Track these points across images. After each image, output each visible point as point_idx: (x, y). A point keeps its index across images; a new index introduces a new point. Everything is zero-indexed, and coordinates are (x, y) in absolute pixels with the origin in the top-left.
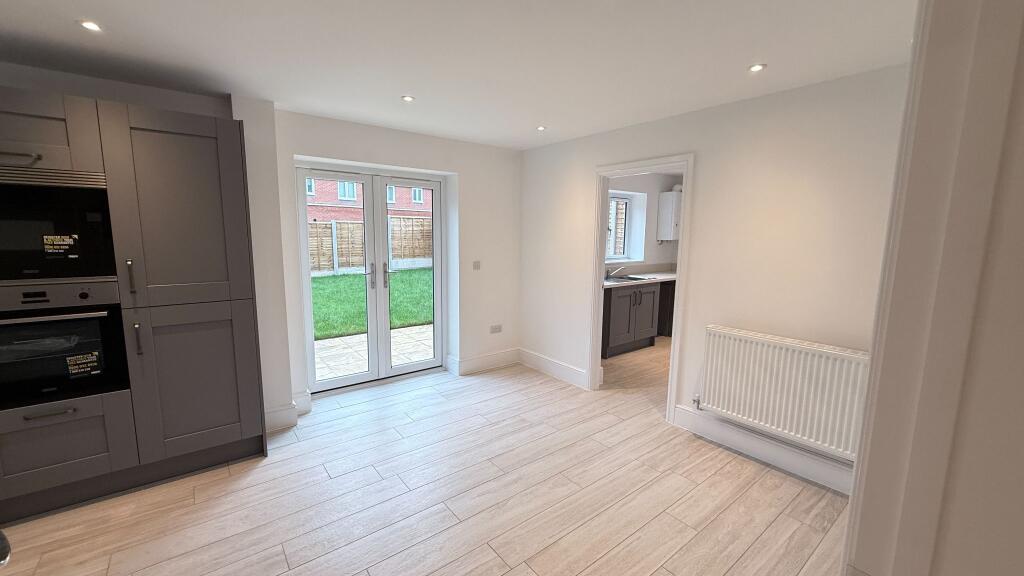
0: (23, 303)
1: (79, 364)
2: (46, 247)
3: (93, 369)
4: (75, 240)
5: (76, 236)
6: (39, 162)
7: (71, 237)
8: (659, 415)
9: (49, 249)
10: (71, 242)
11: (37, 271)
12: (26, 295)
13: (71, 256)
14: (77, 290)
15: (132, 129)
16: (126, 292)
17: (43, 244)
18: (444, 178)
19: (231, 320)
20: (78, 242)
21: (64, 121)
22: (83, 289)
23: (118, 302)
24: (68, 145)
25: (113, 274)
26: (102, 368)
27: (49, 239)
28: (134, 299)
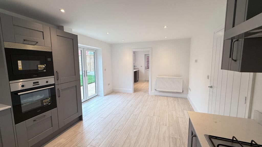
0: (33, 85)
1: (46, 102)
3: (49, 103)
4: (45, 66)
5: (45, 65)
6: (37, 44)
8: (148, 94)
9: (39, 69)
10: (44, 66)
11: (36, 76)
12: (34, 83)
13: (44, 71)
14: (46, 80)
15: (57, 35)
16: (56, 80)
17: (38, 68)
18: (97, 49)
19: (76, 86)
20: (46, 66)
21: (43, 32)
22: (47, 80)
23: (54, 83)
24: (44, 39)
25: (54, 75)
26: (51, 103)
27: (39, 66)
28: (58, 82)
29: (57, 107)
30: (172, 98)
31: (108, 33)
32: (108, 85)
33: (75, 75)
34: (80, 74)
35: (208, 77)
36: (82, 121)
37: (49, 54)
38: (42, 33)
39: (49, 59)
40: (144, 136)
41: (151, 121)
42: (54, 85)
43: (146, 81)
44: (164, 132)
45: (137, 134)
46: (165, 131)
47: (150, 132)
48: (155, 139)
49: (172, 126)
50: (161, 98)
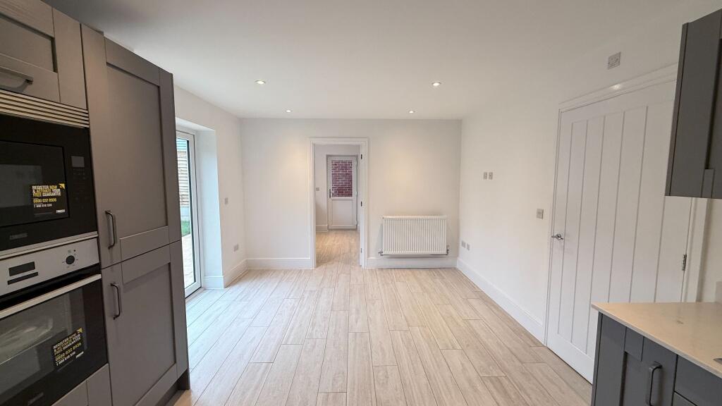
0: (10, 282)
1: (64, 351)
2: (36, 201)
3: (78, 351)
4: (62, 189)
5: (63, 185)
6: (30, 87)
7: (58, 188)
8: (358, 268)
9: (39, 206)
10: (57, 192)
11: (25, 235)
12: (13, 271)
13: (59, 211)
14: (64, 253)
15: (108, 64)
16: (104, 250)
17: (32, 197)
18: (197, 131)
19: (169, 264)
20: (66, 192)
21: (52, 39)
22: (69, 251)
23: (98, 262)
24: (55, 70)
25: (95, 228)
26: (86, 347)
27: (38, 190)
28: (111, 255)
29: (108, 362)
30: (424, 273)
31: (261, 83)
32: (235, 251)
33: (165, 224)
34: (182, 219)
35: (540, 214)
36: (186, 393)
37: (78, 139)
38: (49, 42)
39: (78, 162)
40: (421, 393)
41: (412, 343)
42: (96, 269)
43: (331, 230)
44: (461, 368)
45: (399, 392)
46: (462, 364)
47: (428, 377)
48: (453, 395)
49: (468, 346)
50: (398, 276)
